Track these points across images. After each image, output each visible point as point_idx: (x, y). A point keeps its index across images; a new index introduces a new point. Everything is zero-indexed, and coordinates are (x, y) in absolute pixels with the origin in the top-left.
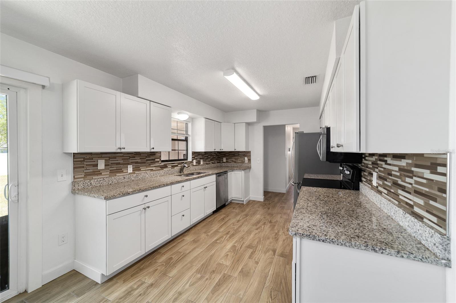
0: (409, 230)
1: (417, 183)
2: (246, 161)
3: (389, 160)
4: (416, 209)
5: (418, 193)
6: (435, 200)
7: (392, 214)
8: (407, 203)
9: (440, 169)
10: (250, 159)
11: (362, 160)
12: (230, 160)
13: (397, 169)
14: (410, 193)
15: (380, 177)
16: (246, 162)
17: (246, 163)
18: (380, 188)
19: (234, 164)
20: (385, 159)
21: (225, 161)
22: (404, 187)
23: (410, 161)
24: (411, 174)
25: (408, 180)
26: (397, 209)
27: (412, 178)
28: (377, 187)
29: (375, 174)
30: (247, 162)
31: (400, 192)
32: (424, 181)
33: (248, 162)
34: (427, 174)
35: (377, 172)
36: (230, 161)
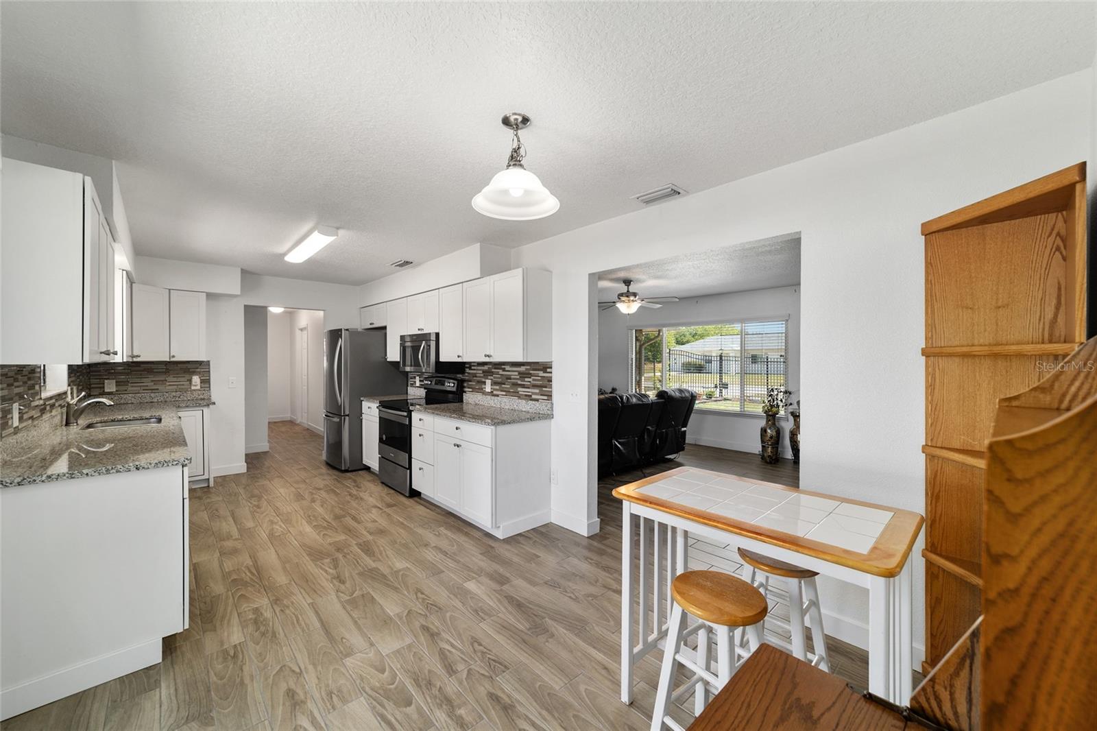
0: (531, 411)
1: (534, 380)
2: (195, 386)
3: (508, 368)
4: (534, 397)
5: (535, 386)
6: (546, 387)
7: (515, 406)
8: (526, 395)
9: (549, 370)
10: (209, 379)
11: (465, 370)
12: (132, 386)
13: (517, 373)
14: (529, 388)
15: (494, 383)
16: (193, 388)
17: (194, 390)
18: (495, 392)
19: (152, 395)
20: (503, 367)
21: (114, 389)
22: (524, 385)
23: (528, 367)
24: (530, 375)
25: (526, 379)
26: (520, 401)
27: (530, 378)
28: (492, 392)
29: (488, 382)
30: (198, 387)
31: (519, 389)
32: (539, 378)
33: (201, 387)
34: (541, 374)
35: (491, 379)
36: (132, 388)
